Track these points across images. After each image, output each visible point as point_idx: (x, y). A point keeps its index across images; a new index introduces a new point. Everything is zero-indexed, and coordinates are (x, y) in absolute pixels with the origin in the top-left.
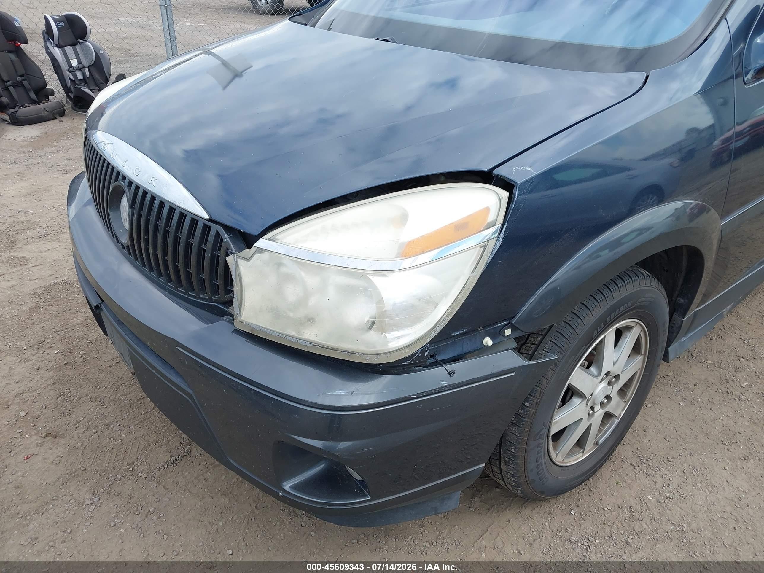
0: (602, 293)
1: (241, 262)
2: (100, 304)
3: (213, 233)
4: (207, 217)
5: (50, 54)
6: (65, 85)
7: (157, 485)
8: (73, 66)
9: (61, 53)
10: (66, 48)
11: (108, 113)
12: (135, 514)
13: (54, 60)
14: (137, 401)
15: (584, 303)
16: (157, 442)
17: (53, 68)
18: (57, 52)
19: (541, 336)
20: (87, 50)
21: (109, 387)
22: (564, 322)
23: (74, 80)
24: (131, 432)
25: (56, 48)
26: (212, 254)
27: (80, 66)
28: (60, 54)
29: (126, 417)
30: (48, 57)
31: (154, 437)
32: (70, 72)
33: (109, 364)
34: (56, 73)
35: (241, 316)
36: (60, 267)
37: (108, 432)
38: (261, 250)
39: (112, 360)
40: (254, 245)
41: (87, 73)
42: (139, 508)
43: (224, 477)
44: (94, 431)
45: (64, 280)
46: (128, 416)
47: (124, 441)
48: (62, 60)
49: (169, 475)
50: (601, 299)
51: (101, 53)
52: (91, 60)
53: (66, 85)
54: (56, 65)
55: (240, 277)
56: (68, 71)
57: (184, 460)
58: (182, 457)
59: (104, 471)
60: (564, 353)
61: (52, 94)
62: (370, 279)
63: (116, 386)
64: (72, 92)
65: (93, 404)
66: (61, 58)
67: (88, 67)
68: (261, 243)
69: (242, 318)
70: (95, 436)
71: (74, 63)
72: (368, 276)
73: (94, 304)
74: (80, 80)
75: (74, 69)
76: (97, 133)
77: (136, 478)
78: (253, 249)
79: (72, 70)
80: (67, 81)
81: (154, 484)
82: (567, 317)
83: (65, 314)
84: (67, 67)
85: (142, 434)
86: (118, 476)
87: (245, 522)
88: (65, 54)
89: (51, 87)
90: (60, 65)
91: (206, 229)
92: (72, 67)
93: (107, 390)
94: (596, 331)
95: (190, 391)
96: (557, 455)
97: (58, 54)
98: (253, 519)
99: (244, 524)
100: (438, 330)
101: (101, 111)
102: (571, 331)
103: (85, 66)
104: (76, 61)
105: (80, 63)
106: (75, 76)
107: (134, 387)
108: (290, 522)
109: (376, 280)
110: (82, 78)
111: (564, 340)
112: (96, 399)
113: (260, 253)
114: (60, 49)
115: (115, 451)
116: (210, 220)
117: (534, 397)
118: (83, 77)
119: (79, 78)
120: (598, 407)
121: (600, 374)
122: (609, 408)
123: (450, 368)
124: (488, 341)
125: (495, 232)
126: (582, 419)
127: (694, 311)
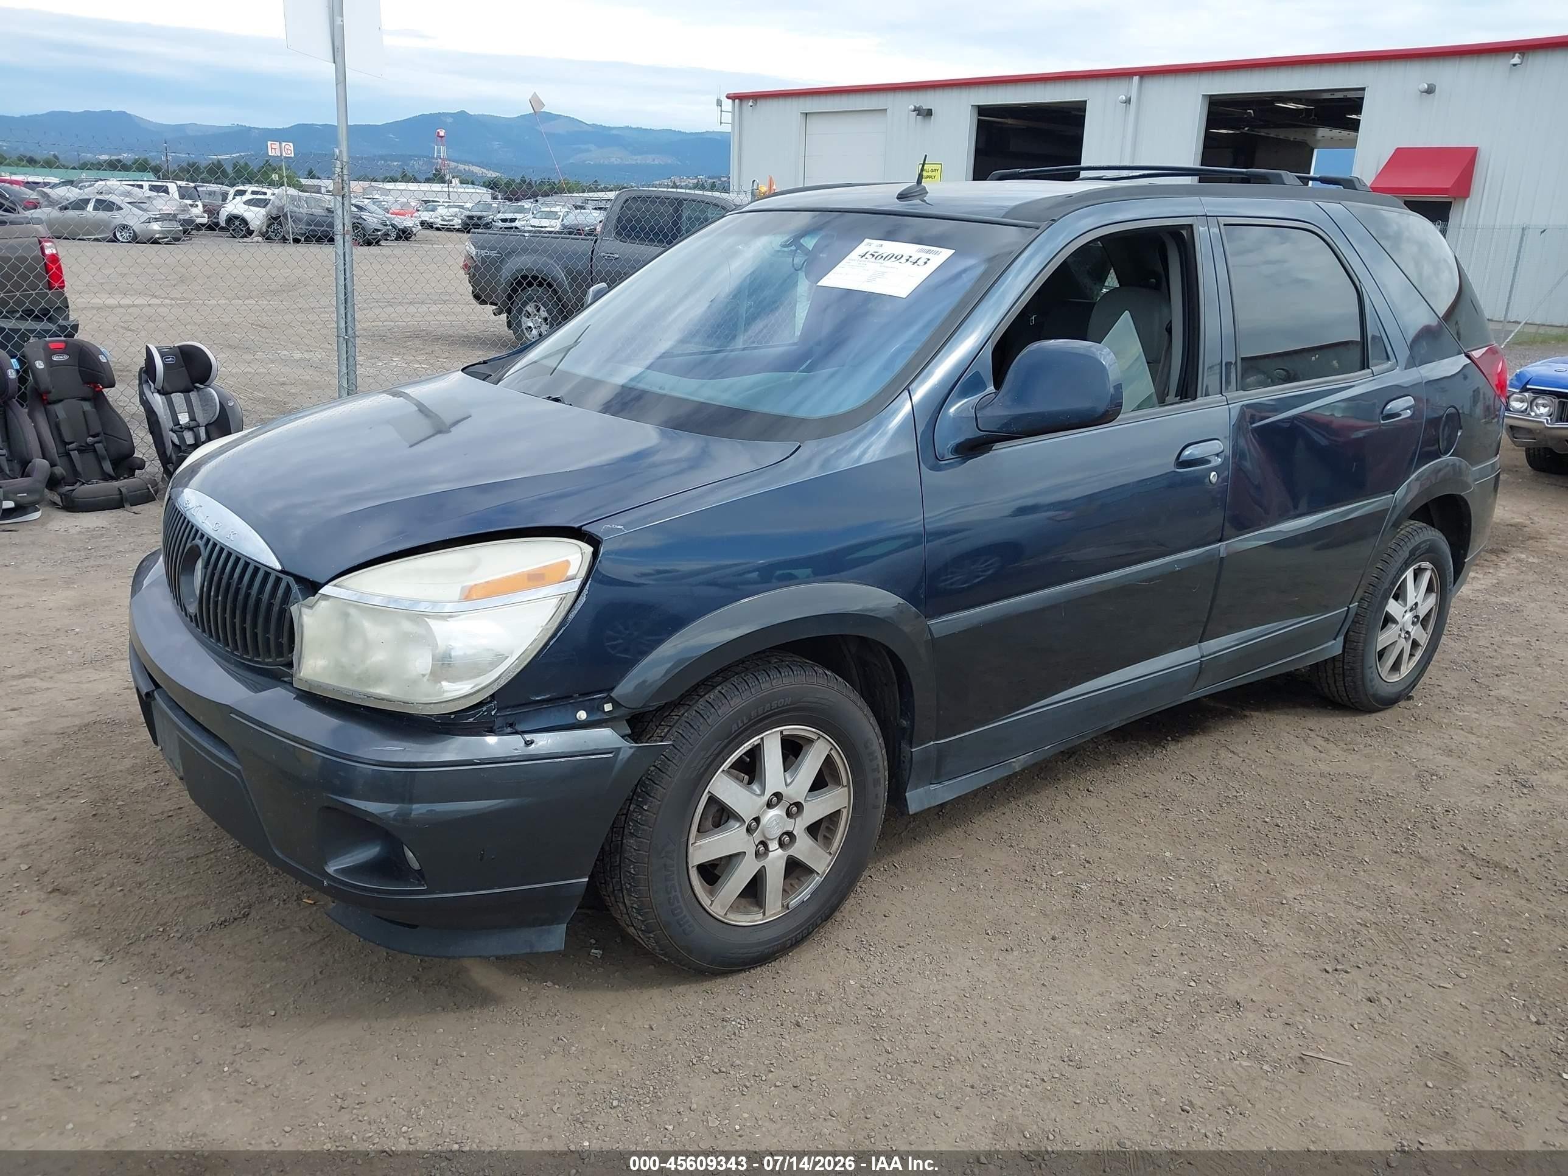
0: (747, 683)
1: (305, 610)
2: (153, 691)
3: (283, 586)
4: (279, 567)
5: (145, 403)
6: (163, 450)
7: (194, 946)
8: (181, 423)
9: (163, 403)
10: (173, 395)
11: (204, 470)
12: (156, 972)
13: (151, 413)
14: (188, 859)
15: (723, 691)
16: (205, 903)
17: (147, 427)
18: (158, 401)
19: (669, 728)
20: (207, 401)
21: (151, 843)
22: (696, 711)
23: (178, 443)
24: (170, 892)
25: (157, 395)
26: (279, 609)
27: (193, 424)
28: (161, 404)
29: (167, 876)
30: (142, 408)
31: (201, 899)
32: (174, 432)
33: (156, 817)
34: (151, 433)
35: (300, 673)
36: (108, 703)
37: (138, 891)
38: (326, 597)
39: (162, 813)
40: (320, 592)
41: (201, 434)
42: (164, 967)
43: (286, 941)
44: (119, 889)
45: (110, 718)
46: (170, 875)
47: (158, 901)
48: (163, 414)
49: (212, 937)
50: (743, 689)
51: (230, 405)
52: (212, 416)
53: (165, 452)
54: (153, 419)
55: (302, 626)
56: (172, 430)
57: (236, 923)
58: (235, 919)
59: (125, 930)
60: (691, 747)
61: (142, 466)
62: (427, 622)
63: (161, 842)
64: (172, 463)
65: (125, 861)
66: (162, 410)
67: (205, 426)
68: (325, 590)
69: (302, 674)
70: (120, 894)
71: (184, 419)
72: (426, 619)
73: (144, 691)
74: (189, 445)
75: (181, 428)
76: (185, 491)
77: (166, 938)
78: (317, 596)
79: (179, 429)
80: (167, 445)
81: (189, 945)
82: (700, 706)
83: (104, 758)
84: (171, 425)
85: (185, 894)
86: (143, 936)
87: (302, 986)
88: (171, 405)
89: (140, 456)
90: (160, 420)
91: (278, 580)
92: (179, 424)
93: (147, 846)
94: (735, 725)
95: (239, 767)
96: (712, 902)
97: (159, 404)
98: (313, 983)
99: (299, 988)
100: (503, 682)
101: (194, 469)
102: (702, 720)
103: (201, 425)
104: (187, 416)
105: (193, 419)
106: (182, 439)
107: (187, 844)
108: (361, 989)
109: (434, 624)
110: (194, 442)
111: (692, 731)
112: (129, 857)
113: (325, 600)
114: (164, 397)
115: (143, 912)
116: (282, 572)
117: (653, 797)
118: (195, 440)
119: (188, 443)
120: (773, 845)
121: (763, 793)
122: (794, 851)
123: (528, 737)
124: (582, 715)
125: (575, 585)
126: (745, 853)
127: (932, 743)
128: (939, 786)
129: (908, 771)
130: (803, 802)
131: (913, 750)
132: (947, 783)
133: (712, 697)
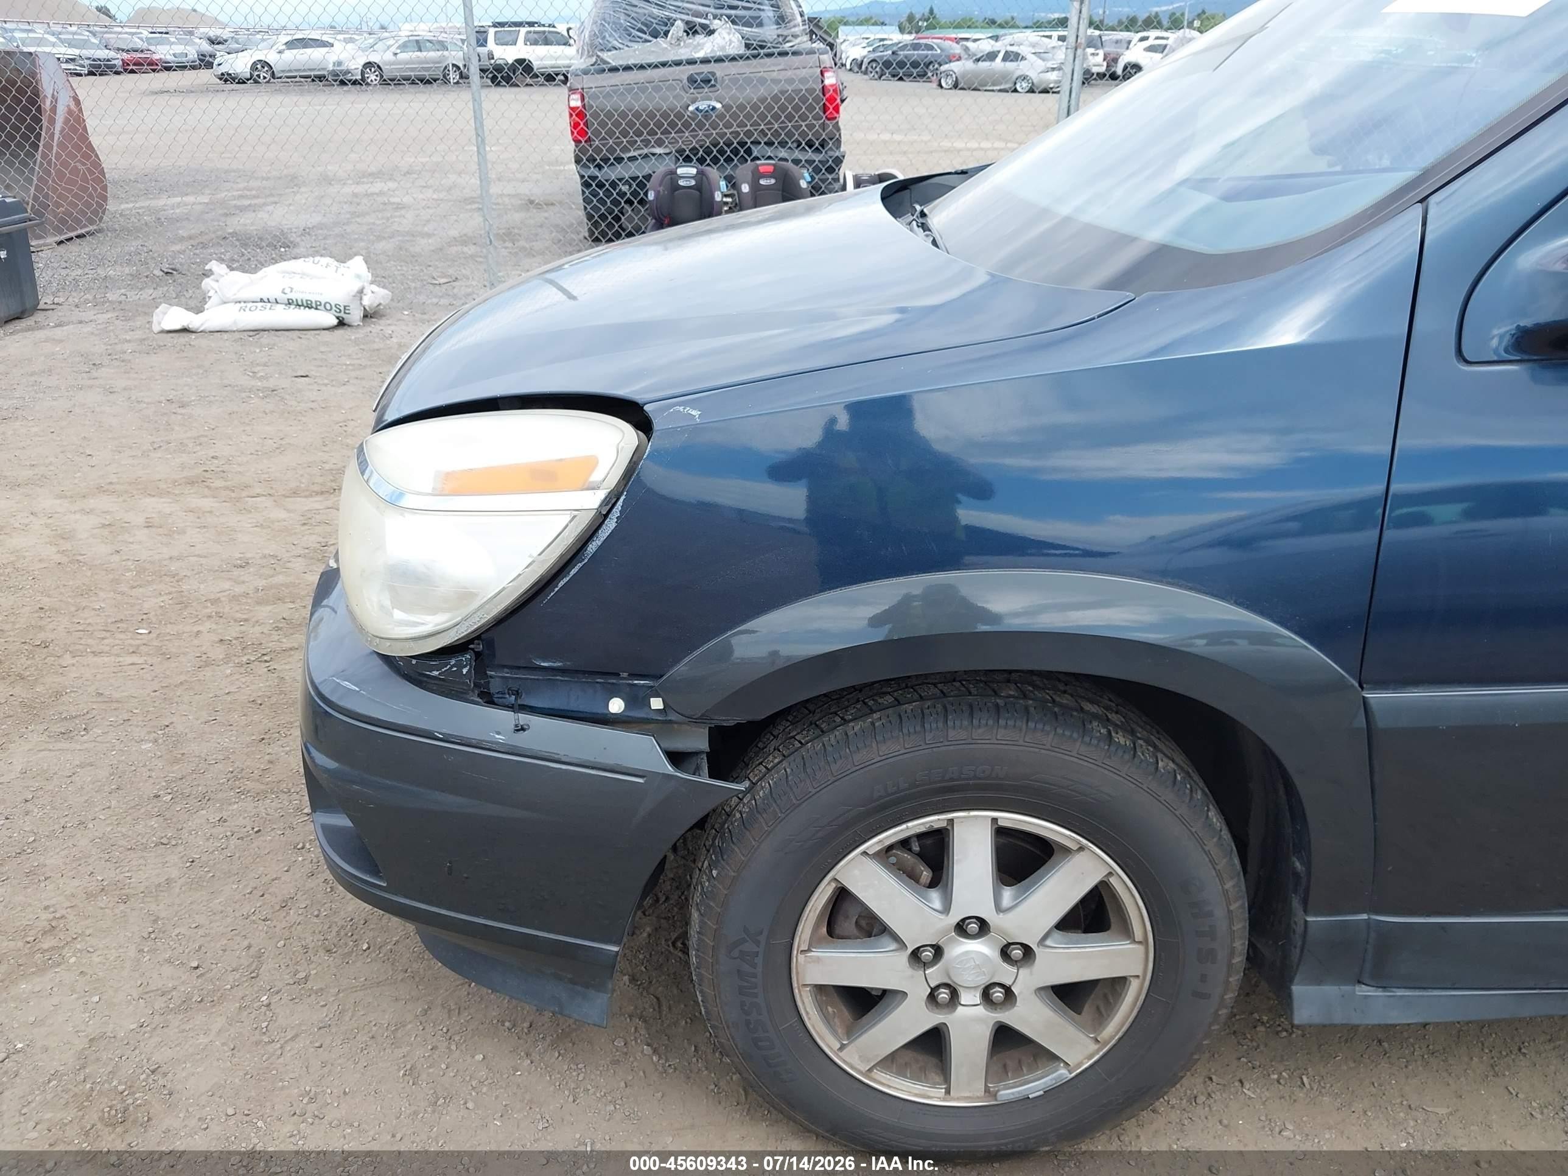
50: (911, 730)
94: (881, 787)
96: (843, 1046)
100: (465, 630)
120: (970, 997)
121: (946, 909)
122: (1011, 1017)
123: (524, 718)
124: (616, 706)
125: (593, 500)
126: (905, 994)
127: (1365, 916)
128: (1379, 993)
129: (1298, 951)
130: (1034, 947)
131: (1309, 919)
132: (1400, 993)
133: (857, 728)
